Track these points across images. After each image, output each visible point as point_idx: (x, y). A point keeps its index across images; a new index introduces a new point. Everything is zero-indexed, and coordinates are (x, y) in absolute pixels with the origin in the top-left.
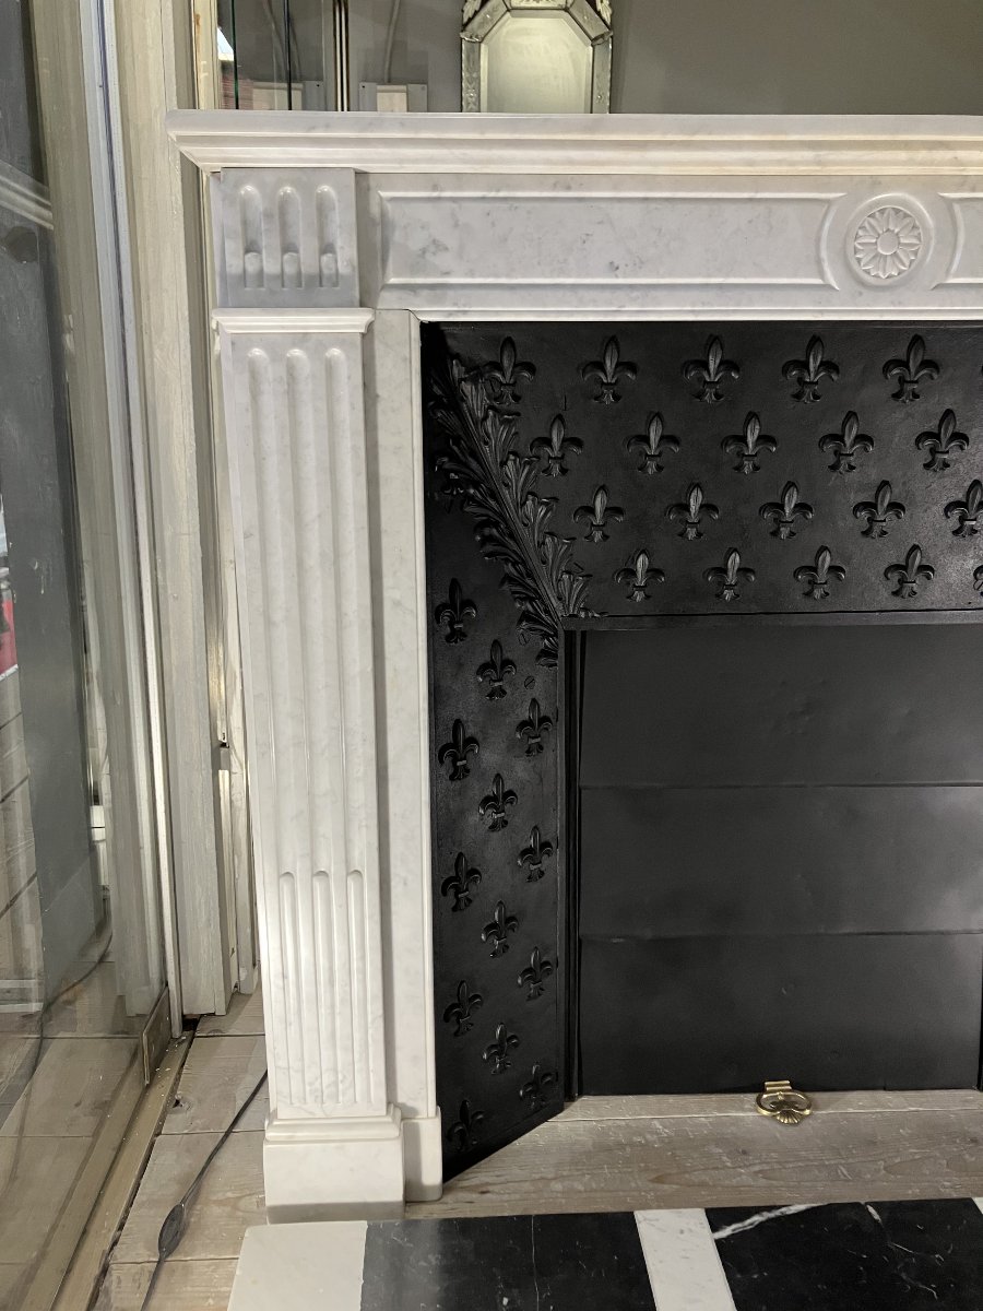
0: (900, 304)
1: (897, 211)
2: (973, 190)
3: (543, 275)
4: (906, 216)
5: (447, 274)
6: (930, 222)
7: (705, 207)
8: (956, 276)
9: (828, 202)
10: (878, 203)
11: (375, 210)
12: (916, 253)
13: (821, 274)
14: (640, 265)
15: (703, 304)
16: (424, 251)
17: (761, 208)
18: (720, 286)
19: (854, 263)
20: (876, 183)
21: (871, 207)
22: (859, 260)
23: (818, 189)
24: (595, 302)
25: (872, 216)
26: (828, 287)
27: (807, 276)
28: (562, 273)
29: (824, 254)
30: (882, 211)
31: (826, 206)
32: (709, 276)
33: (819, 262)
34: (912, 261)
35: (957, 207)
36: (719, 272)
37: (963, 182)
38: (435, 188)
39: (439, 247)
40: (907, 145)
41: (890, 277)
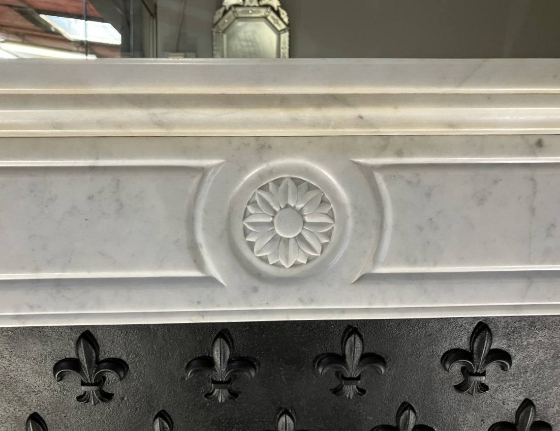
0: (312, 301)
1: (297, 182)
2: (400, 154)
4: (310, 187)
6: (343, 194)
7: (24, 180)
8: (387, 264)
9: (203, 171)
10: (271, 172)
12: (329, 235)
13: (199, 263)
15: (31, 308)
17: (106, 180)
18: (58, 283)
19: (247, 253)
21: (261, 176)
22: (251, 245)
23: (185, 153)
25: (264, 188)
26: (210, 281)
27: (176, 267)
29: (201, 238)
30: (278, 182)
31: (196, 180)
33: (193, 248)
34: (324, 246)
35: (379, 177)
36: (50, 264)
37: (384, 144)
40: (284, 101)
41: (296, 265)
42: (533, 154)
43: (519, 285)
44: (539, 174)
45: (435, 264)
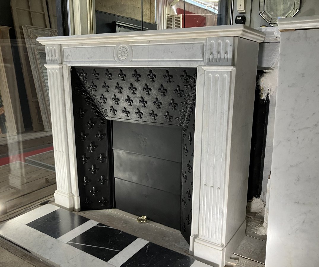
0: (125, 64)
1: (124, 48)
2: (134, 44)
3: (80, 59)
4: (125, 49)
5: (70, 59)
6: (129, 50)
8: (133, 59)
9: (115, 46)
10: (121, 46)
11: (62, 50)
12: (127, 55)
13: (114, 59)
14: (91, 58)
16: (68, 56)
17: (105, 48)
19: (119, 57)
20: (120, 43)
21: (120, 47)
22: (119, 56)
23: (113, 44)
24: (86, 63)
26: (115, 61)
27: (112, 59)
28: (82, 59)
29: (114, 55)
30: (122, 48)
31: (114, 48)
32: (100, 59)
33: (114, 57)
34: (127, 57)
35: (132, 47)
37: (132, 43)
38: (68, 46)
39: (69, 55)
41: (124, 59)
42: (149, 43)
43: (147, 62)
44: (150, 46)
45: (138, 59)
